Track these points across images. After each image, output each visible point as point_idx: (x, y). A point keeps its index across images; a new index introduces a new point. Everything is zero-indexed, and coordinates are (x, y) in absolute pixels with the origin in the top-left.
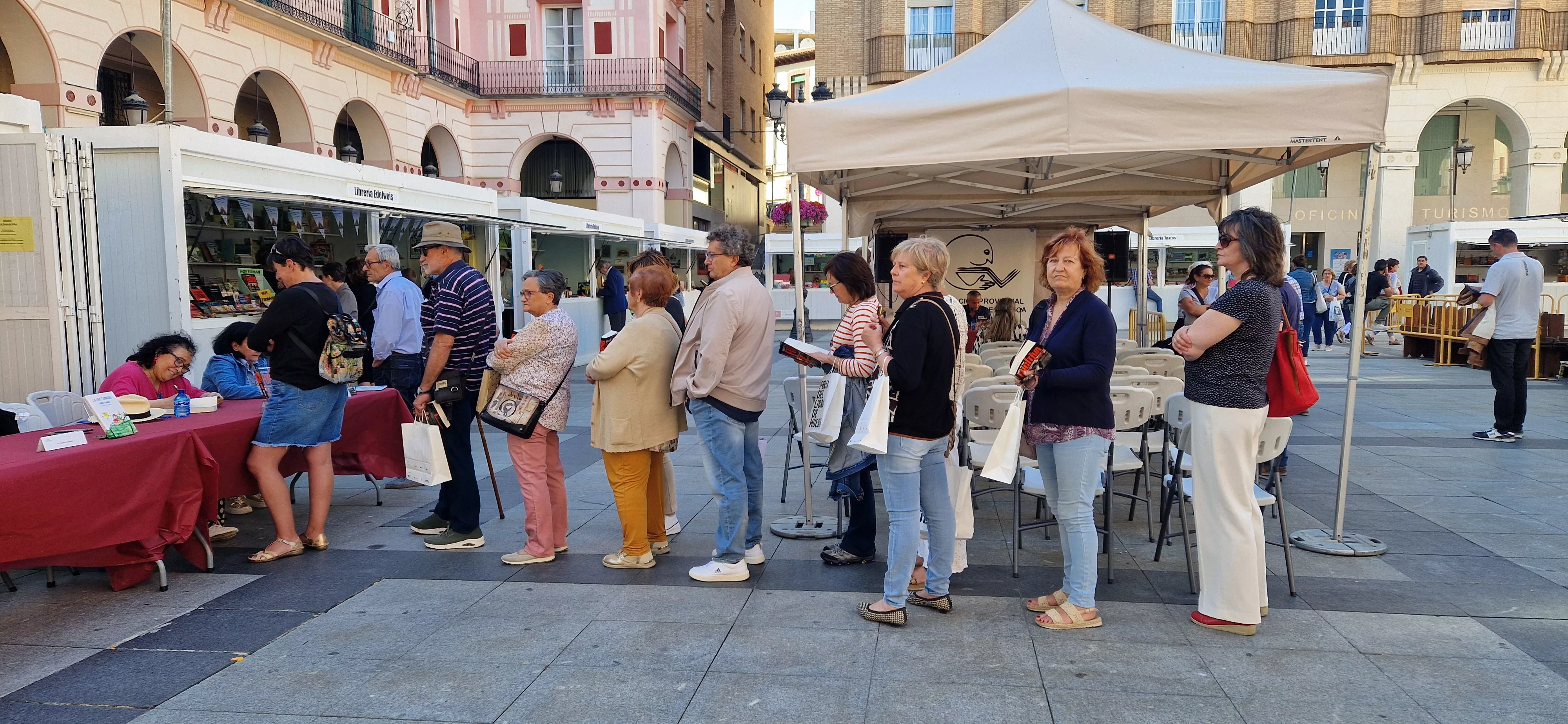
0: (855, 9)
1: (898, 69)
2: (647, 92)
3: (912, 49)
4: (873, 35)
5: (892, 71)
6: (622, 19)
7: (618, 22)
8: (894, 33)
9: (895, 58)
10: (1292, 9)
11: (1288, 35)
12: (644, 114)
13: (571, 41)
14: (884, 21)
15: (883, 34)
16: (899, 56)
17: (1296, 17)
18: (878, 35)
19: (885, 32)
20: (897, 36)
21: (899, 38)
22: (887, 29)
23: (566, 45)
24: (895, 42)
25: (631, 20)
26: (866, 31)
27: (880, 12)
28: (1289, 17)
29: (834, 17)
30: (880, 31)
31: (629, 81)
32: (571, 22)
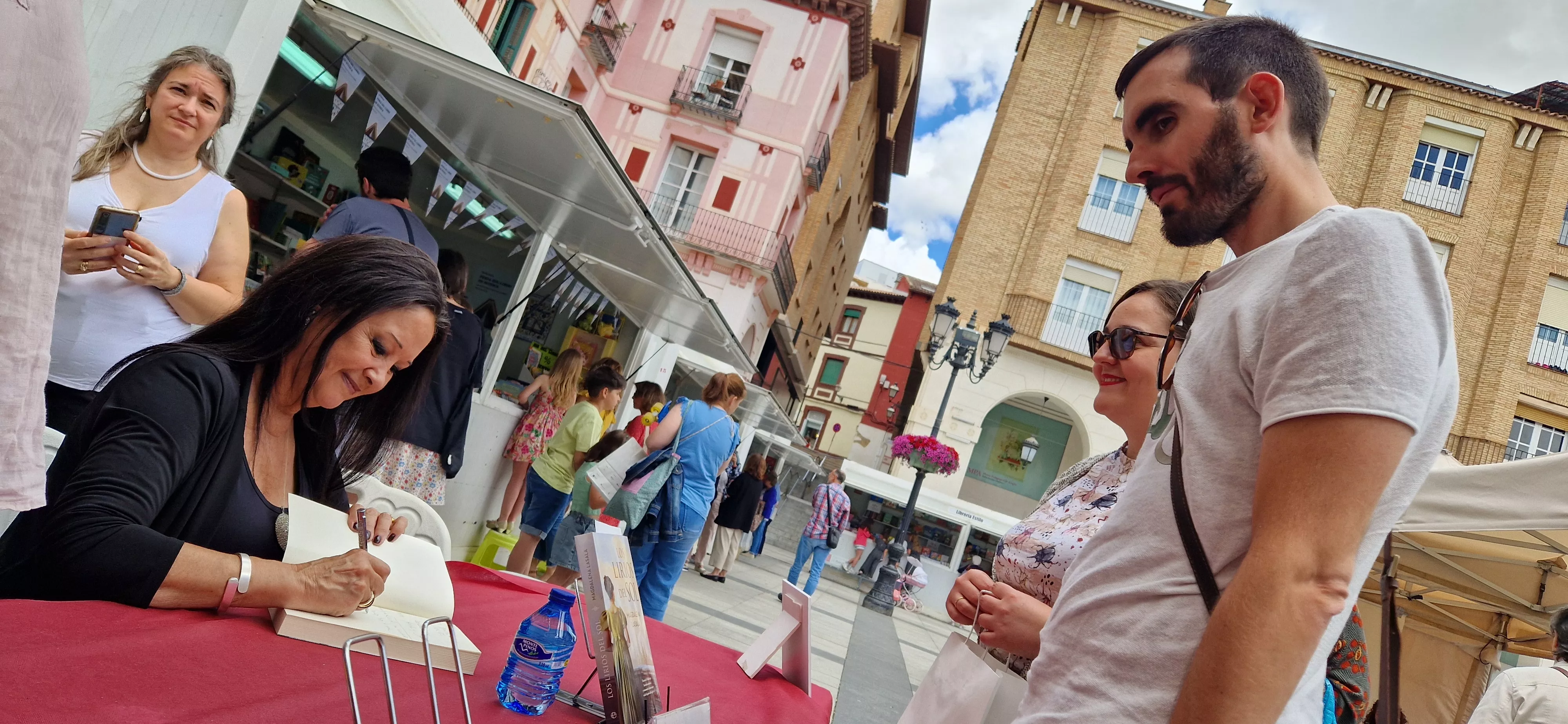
0: (1005, 260)
1: (1035, 335)
2: (753, 263)
3: (1055, 321)
4: (1016, 291)
5: (1027, 335)
6: (754, 183)
7: (748, 185)
8: (1041, 297)
9: (1034, 323)
10: (1484, 428)
11: (1473, 453)
12: (742, 284)
13: (689, 185)
14: (1034, 281)
15: (1028, 294)
16: (1039, 323)
17: (1486, 438)
18: (1022, 292)
19: (1031, 293)
20: (1043, 302)
21: (1045, 305)
22: (1035, 290)
23: (683, 188)
24: (1039, 306)
25: (763, 187)
26: (1010, 285)
27: (1033, 271)
28: (1478, 436)
29: (979, 259)
30: (1026, 290)
31: (739, 247)
32: (696, 167)
